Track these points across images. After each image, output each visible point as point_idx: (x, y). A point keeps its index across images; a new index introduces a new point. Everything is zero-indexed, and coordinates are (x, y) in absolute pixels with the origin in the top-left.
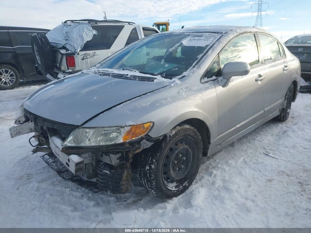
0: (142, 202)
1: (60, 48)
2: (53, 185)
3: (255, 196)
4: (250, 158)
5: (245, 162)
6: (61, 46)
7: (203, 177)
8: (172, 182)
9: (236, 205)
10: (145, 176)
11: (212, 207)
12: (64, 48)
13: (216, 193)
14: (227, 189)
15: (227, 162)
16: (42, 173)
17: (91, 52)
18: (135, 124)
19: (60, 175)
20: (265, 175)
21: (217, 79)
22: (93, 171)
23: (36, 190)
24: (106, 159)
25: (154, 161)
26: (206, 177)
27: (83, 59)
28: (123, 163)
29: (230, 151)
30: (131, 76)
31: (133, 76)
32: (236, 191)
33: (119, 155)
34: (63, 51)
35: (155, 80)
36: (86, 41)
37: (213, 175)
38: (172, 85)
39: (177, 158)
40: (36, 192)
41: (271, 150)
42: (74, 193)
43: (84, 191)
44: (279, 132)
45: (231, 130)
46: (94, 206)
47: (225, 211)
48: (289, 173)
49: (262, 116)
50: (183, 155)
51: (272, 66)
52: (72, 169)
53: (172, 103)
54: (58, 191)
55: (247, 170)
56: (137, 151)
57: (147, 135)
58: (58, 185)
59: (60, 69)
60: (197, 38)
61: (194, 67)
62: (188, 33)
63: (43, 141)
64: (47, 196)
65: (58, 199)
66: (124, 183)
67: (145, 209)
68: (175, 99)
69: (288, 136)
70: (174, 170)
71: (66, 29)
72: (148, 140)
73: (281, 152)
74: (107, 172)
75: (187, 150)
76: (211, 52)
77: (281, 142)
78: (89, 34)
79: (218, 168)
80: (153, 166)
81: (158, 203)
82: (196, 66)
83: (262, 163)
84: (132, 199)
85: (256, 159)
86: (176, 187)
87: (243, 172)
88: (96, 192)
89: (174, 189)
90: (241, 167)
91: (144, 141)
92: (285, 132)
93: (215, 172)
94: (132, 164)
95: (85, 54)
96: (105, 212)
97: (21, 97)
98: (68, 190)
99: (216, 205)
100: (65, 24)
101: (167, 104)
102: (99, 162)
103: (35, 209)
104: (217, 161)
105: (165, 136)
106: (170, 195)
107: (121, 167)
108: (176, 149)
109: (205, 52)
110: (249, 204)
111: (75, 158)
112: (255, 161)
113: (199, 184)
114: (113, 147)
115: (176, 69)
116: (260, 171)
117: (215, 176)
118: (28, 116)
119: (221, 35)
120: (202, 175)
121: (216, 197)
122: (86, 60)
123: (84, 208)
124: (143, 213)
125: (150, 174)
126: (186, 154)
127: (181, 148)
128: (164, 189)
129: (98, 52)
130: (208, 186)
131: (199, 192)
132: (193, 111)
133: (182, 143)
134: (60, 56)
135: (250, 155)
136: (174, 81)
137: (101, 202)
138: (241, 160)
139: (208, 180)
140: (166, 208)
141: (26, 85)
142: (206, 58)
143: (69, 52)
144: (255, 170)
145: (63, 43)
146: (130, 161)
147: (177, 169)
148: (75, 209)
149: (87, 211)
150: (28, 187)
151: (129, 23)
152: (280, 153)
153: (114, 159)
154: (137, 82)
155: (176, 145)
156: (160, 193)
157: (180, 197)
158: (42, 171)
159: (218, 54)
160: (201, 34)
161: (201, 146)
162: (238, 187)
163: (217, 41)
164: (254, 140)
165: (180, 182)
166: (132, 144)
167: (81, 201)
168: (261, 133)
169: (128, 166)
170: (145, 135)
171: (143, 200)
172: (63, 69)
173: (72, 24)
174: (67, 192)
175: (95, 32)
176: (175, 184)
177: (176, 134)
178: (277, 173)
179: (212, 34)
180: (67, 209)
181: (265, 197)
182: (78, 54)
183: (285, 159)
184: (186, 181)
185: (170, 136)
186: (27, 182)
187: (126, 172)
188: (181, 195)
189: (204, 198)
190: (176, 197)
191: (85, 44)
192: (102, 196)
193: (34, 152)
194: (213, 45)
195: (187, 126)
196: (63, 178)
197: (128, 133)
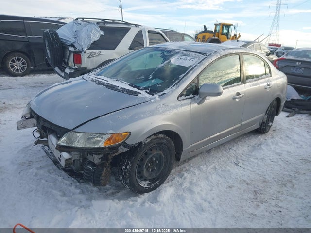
0: (119, 194)
1: (69, 46)
2: (49, 172)
3: (213, 199)
4: (221, 165)
5: (215, 169)
6: (69, 43)
7: (174, 178)
8: (145, 180)
9: (195, 204)
10: (122, 174)
11: (173, 204)
12: (72, 45)
13: (180, 193)
14: (190, 190)
15: (199, 167)
16: (41, 161)
17: (97, 51)
18: (115, 133)
19: (55, 164)
20: (228, 182)
21: (194, 97)
22: (81, 165)
23: (34, 176)
24: (90, 158)
25: (129, 162)
26: (177, 178)
27: (89, 57)
28: (104, 163)
29: (206, 157)
30: (121, 88)
31: (123, 88)
32: (198, 193)
33: (100, 156)
34: (71, 49)
35: (139, 95)
36: (93, 41)
37: (184, 177)
38: (152, 101)
39: (151, 161)
40: (34, 177)
41: (242, 160)
42: (65, 181)
43: (73, 180)
44: (256, 144)
45: (204, 140)
46: (80, 193)
47: (184, 208)
48: (249, 182)
49: (239, 129)
50: (157, 159)
51: (254, 85)
52: (63, 163)
53: (148, 117)
54: (52, 177)
55: (214, 176)
56: (115, 155)
57: (124, 143)
58: (53, 173)
59: (67, 64)
60: (184, 57)
61: (174, 86)
62: (178, 51)
63: (43, 134)
64: (43, 181)
65: (52, 184)
66: (103, 178)
67: (119, 200)
68: (152, 113)
69: (261, 149)
70: (148, 171)
71: (76, 28)
72: (125, 146)
73: (250, 162)
74: (90, 168)
75: (161, 155)
76: (192, 74)
77: (253, 154)
78: (96, 35)
79: (190, 171)
80: (128, 167)
81: (132, 196)
82: (176, 85)
83: (229, 171)
84: (111, 191)
85: (225, 167)
86: (148, 185)
87: (210, 178)
88: (82, 183)
89: (146, 186)
90: (210, 173)
91: (122, 146)
92: (260, 144)
93: (186, 174)
94: (111, 163)
95: (91, 53)
96: (87, 199)
97: (30, 85)
98: (60, 178)
99: (177, 203)
100: (76, 22)
101: (144, 118)
102: (85, 159)
103: (32, 191)
104: (192, 165)
105: (141, 143)
106: (142, 191)
107: (102, 165)
108: (150, 154)
109: (187, 72)
110: (205, 205)
111: (65, 155)
112: (224, 169)
113: (170, 184)
114: (96, 150)
115: (160, 85)
116: (225, 178)
117: (185, 178)
118: (33, 114)
119: (205, 56)
120: (175, 176)
121: (179, 197)
122: (92, 58)
123: (72, 194)
124: (117, 203)
125: (125, 172)
126: (159, 158)
127: (155, 153)
128: (136, 185)
129: (103, 52)
130: (176, 186)
131: (165, 191)
132: (167, 124)
133: (156, 149)
134: (68, 53)
135: (222, 163)
136: (155, 98)
137: (85, 191)
138: (212, 166)
139: (178, 181)
140: (136, 201)
141: (36, 74)
142: (186, 79)
143: (77, 50)
144: (221, 177)
145: (72, 40)
146: (109, 161)
147: (150, 170)
148: (64, 195)
149: (73, 197)
150: (27, 173)
151: (136, 25)
152: (249, 164)
153: (96, 159)
154: (125, 95)
155: (151, 150)
156: (133, 189)
157: (150, 193)
158: (41, 159)
159: (198, 75)
160: (188, 53)
161: (174, 152)
162: (201, 190)
163: (199, 63)
164: (230, 149)
165: (153, 181)
166: (111, 148)
167: (70, 188)
168: (240, 143)
169: (108, 165)
170: (122, 143)
171: (120, 193)
172: (69, 65)
173: (82, 23)
174: (60, 180)
175: (102, 33)
176: (148, 182)
177: (151, 142)
178: (239, 181)
179: (198, 54)
180: (57, 193)
181: (221, 201)
182: (85, 52)
183: (251, 169)
184: (158, 180)
185: (145, 143)
186: (28, 168)
187: (105, 169)
188: (152, 192)
189: (170, 197)
190: (147, 193)
191: (92, 44)
192: (88, 186)
193: (36, 143)
194: (194, 67)
195: (161, 136)
196: (58, 167)
197: (109, 139)
